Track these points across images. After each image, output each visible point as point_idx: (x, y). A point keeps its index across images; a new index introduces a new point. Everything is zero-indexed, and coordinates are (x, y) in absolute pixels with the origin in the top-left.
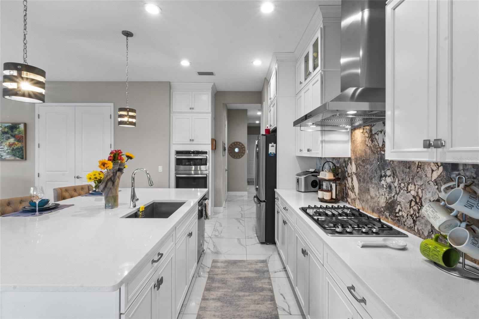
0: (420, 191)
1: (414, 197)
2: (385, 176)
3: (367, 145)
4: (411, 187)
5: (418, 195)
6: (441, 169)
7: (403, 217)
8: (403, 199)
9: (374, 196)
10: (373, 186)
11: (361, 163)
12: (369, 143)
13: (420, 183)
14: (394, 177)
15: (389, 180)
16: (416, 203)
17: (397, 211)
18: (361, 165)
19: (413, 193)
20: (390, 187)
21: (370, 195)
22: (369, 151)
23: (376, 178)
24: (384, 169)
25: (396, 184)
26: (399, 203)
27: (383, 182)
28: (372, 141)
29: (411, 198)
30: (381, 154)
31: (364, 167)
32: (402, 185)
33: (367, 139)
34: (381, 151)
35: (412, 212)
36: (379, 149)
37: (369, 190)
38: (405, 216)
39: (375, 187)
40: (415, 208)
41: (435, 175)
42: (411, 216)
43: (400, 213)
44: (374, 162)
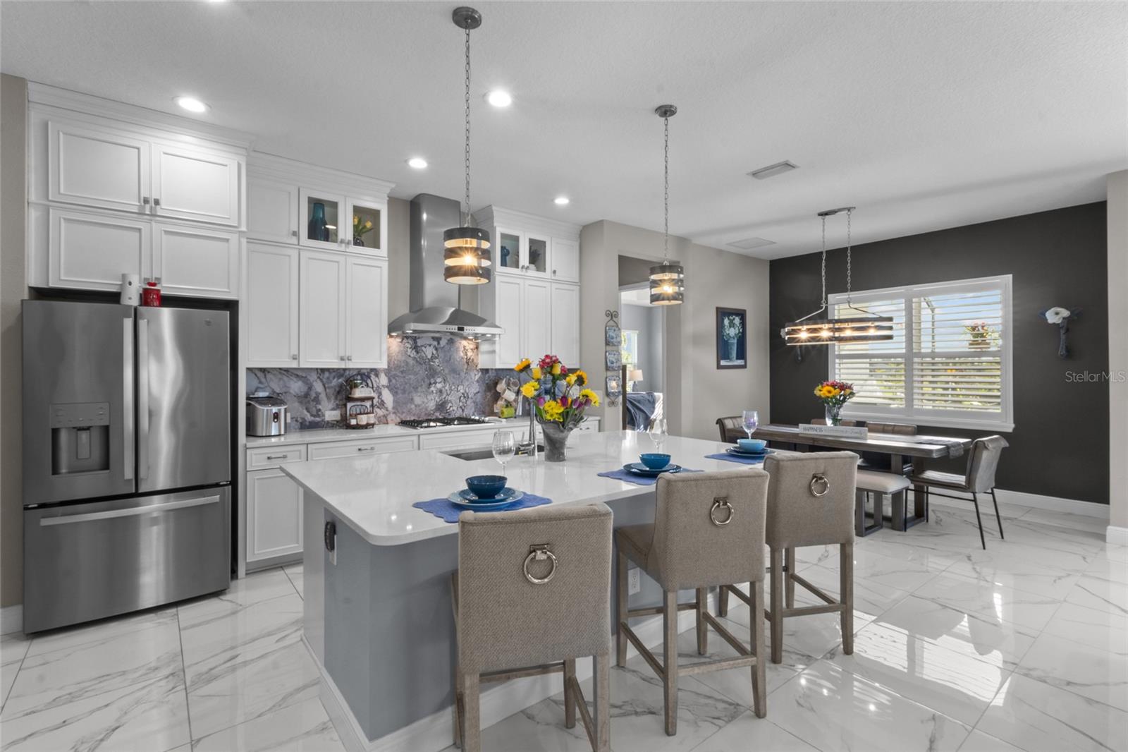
0: (467, 389)
1: (463, 394)
2: (435, 383)
3: (410, 356)
4: (461, 388)
5: (465, 391)
6: (480, 373)
7: (453, 410)
8: (453, 398)
9: (420, 403)
10: (419, 394)
11: (400, 374)
12: (413, 354)
13: (467, 383)
14: (444, 383)
15: (439, 386)
16: (465, 397)
17: (448, 408)
18: (398, 376)
19: (462, 391)
20: (441, 391)
21: (414, 403)
22: (411, 362)
23: (423, 386)
24: (433, 377)
25: (447, 388)
26: (451, 401)
27: (432, 388)
28: (417, 352)
29: (461, 395)
30: (430, 364)
31: (404, 377)
32: (453, 387)
33: (409, 350)
34: (429, 361)
35: (461, 404)
36: (427, 360)
37: (412, 399)
38: (455, 408)
39: (422, 395)
40: (464, 401)
41: (477, 378)
42: (461, 407)
43: (451, 409)
44: (421, 372)
